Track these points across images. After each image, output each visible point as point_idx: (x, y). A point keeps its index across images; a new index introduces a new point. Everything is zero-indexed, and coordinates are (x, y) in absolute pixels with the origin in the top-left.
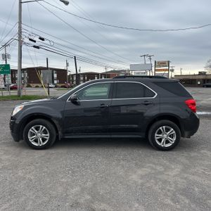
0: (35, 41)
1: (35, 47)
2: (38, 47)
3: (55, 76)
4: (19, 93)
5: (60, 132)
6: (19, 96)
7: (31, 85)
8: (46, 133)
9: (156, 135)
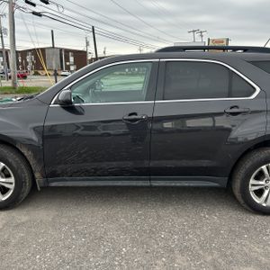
0: (34, 5)
1: (34, 13)
2: (39, 15)
3: (72, 59)
4: (14, 84)
5: (37, 175)
6: (14, 88)
7: (40, 72)
8: (8, 176)
9: (252, 181)
